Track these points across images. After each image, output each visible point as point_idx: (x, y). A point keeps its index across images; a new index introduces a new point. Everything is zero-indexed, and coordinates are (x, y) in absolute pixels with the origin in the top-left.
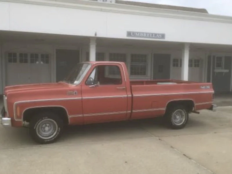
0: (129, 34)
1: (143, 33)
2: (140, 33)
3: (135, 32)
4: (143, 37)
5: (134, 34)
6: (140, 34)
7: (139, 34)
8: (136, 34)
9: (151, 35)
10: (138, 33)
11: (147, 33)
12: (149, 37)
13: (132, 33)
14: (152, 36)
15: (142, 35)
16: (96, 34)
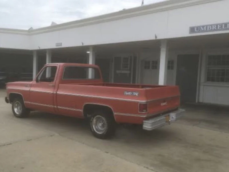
0: (192, 30)
1: (212, 25)
2: (207, 26)
3: (200, 27)
4: (212, 30)
5: (199, 29)
6: (207, 28)
7: (205, 28)
8: (201, 28)
9: (223, 25)
10: (203, 27)
11: (217, 25)
12: (221, 29)
13: (196, 28)
14: (225, 27)
15: (209, 29)
16: (156, 37)
